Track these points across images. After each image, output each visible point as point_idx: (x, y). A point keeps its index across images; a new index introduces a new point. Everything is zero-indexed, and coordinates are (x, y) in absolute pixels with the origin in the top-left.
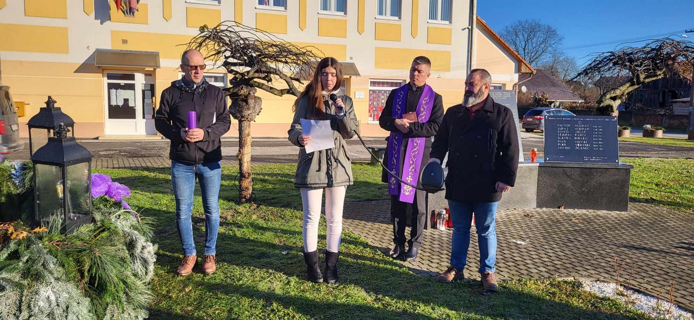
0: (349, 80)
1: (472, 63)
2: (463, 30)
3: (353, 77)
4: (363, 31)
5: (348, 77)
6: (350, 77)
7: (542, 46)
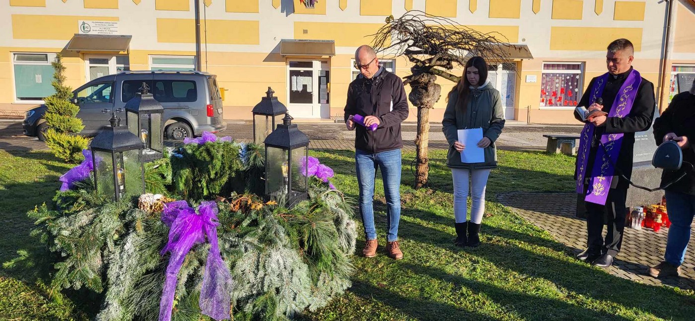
0: (520, 63)
1: (670, 40)
2: (659, 3)
3: (524, 60)
4: (538, 10)
5: (519, 60)
6: (522, 60)
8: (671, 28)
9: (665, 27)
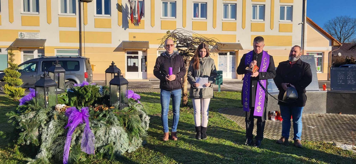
0: (237, 52)
1: (305, 41)
2: (299, 24)
3: (239, 50)
4: (245, 27)
5: (237, 50)
6: (238, 50)
7: (352, 30)
8: (305, 36)
9: (302, 36)
